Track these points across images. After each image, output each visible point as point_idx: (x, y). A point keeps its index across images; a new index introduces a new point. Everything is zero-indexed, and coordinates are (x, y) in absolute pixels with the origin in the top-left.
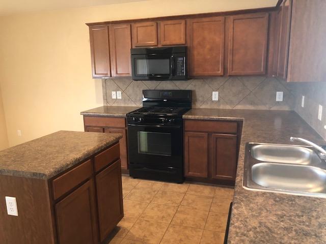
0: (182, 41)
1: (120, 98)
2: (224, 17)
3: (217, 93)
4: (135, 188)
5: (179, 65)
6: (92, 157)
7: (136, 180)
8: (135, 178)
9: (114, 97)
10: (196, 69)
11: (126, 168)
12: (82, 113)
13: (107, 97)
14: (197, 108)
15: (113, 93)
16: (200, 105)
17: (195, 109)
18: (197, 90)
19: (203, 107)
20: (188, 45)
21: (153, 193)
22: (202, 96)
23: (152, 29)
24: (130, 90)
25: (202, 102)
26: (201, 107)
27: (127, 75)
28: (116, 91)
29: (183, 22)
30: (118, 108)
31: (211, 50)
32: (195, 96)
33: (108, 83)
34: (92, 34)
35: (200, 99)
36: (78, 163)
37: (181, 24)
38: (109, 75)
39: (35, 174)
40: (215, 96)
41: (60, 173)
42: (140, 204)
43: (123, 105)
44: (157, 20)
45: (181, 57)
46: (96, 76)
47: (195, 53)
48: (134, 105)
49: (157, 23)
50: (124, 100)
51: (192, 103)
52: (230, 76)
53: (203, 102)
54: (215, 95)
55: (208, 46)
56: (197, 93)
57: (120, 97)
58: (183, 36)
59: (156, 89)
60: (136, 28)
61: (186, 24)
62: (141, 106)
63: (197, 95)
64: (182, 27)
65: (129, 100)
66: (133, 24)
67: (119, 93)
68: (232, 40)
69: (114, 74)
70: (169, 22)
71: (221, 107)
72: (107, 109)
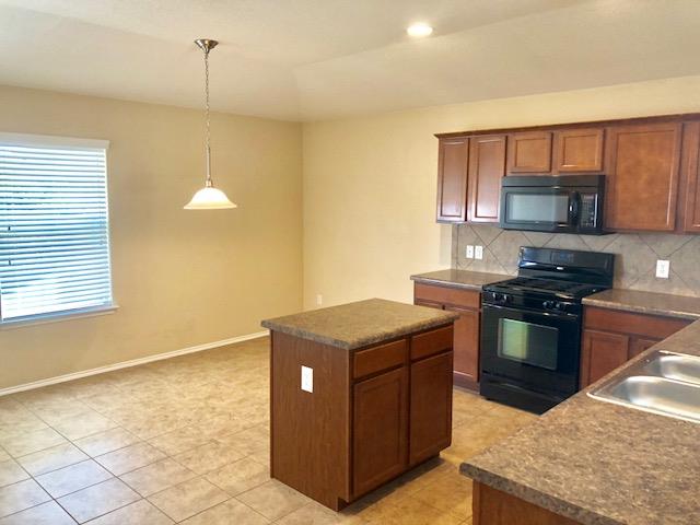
0: (597, 166)
1: (481, 258)
2: (680, 124)
3: (667, 263)
4: (485, 413)
5: (585, 208)
6: (408, 337)
7: (490, 403)
8: (488, 400)
9: (469, 255)
10: (619, 217)
11: (476, 380)
12: (412, 277)
13: (457, 254)
14: (623, 287)
15: (470, 248)
16: (630, 283)
17: (619, 290)
18: (624, 255)
19: (635, 287)
20: (607, 172)
21: (514, 428)
22: (634, 267)
23: (542, 144)
24: (498, 246)
25: (633, 278)
26: (632, 288)
27: (493, 220)
28: (474, 245)
29: (599, 132)
30: (475, 275)
31: (651, 182)
32: (621, 266)
33: (462, 232)
34: (442, 152)
35: (632, 271)
36: (388, 339)
37: (595, 135)
38: (463, 219)
39: (336, 341)
40: (663, 269)
41: (364, 346)
42: (486, 438)
43: (483, 270)
44: (552, 130)
45: (590, 194)
46: (442, 218)
47: (619, 186)
48: (503, 272)
49: (552, 135)
50: (486, 261)
51: (615, 278)
52: (689, 233)
53: (637, 279)
54: (663, 266)
55: (645, 176)
56: (625, 260)
57: (479, 255)
58: (597, 157)
59: (546, 246)
60: (514, 144)
61: (604, 136)
62: (515, 274)
63: (625, 265)
64: (598, 140)
65: (494, 262)
66: (510, 135)
67: (479, 249)
68: (695, 167)
69: (471, 217)
70: (573, 133)
71: (675, 292)
72: (456, 274)
